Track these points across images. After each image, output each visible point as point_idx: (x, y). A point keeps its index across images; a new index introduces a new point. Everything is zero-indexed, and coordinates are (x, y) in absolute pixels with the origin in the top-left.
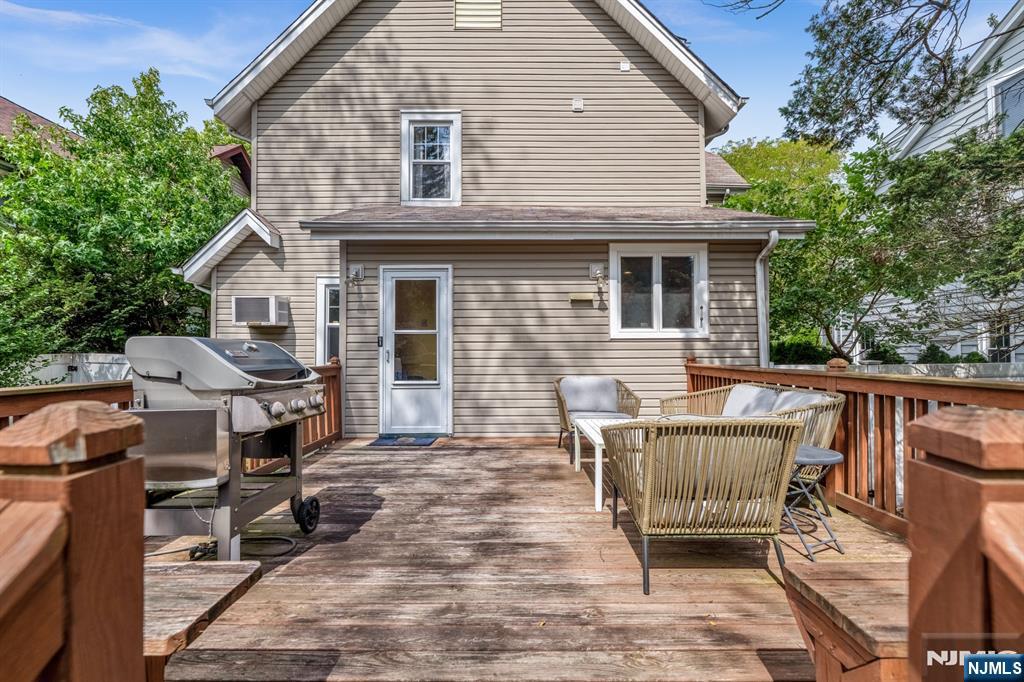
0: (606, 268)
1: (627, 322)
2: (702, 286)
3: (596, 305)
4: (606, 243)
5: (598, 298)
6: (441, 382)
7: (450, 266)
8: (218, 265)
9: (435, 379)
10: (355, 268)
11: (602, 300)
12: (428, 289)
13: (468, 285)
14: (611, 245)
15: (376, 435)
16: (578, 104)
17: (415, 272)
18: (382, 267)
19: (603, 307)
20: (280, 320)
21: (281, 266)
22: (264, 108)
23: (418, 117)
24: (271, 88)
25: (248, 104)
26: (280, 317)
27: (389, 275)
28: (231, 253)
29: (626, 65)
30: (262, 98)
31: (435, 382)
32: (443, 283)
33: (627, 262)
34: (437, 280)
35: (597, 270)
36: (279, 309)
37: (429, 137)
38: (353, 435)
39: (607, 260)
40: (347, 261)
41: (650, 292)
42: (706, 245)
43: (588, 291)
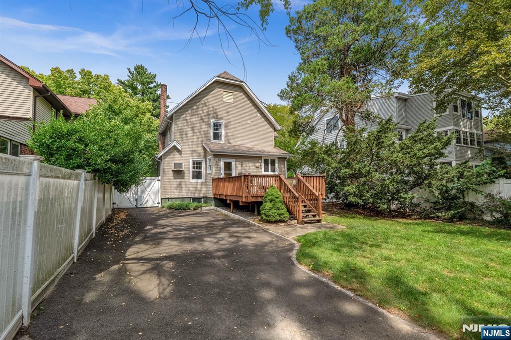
0: (262, 161)
1: (265, 171)
2: (277, 165)
5: (260, 166)
7: (234, 159)
12: (230, 164)
14: (262, 157)
16: (249, 122)
17: (228, 160)
18: (221, 159)
19: (261, 168)
21: (181, 155)
23: (214, 121)
24: (178, 110)
27: (223, 161)
29: (259, 115)
33: (265, 160)
34: (232, 162)
35: (260, 161)
37: (217, 126)
39: (262, 159)
41: (268, 165)
43: (258, 165)
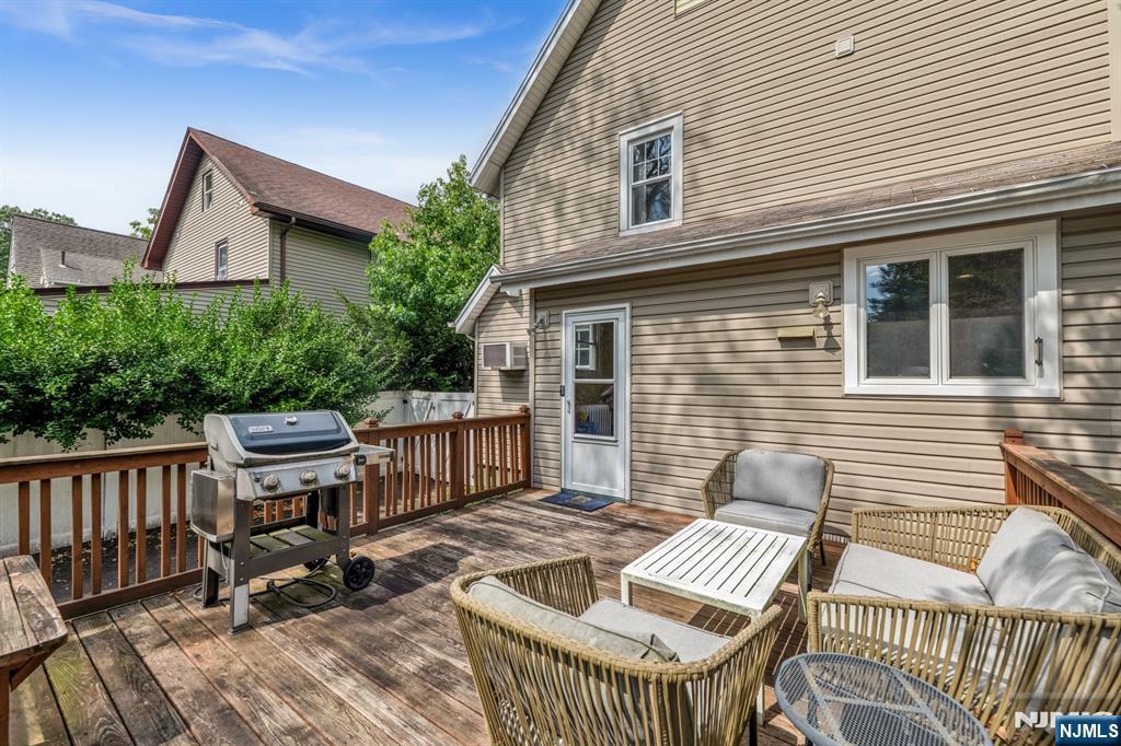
0: (838, 288)
1: (878, 364)
3: (821, 343)
4: (837, 251)
5: (825, 333)
6: (619, 439)
7: (627, 305)
8: (479, 317)
9: (612, 435)
10: (542, 314)
11: (830, 336)
12: (606, 332)
13: (646, 326)
14: (846, 251)
15: (558, 489)
17: (596, 316)
18: (564, 312)
19: (833, 346)
20: (516, 364)
21: (521, 313)
22: (509, 169)
23: (635, 135)
24: (513, 150)
25: (497, 169)
26: (516, 361)
27: (571, 320)
28: (487, 305)
30: (507, 161)
31: (613, 439)
32: (621, 325)
34: (614, 321)
35: (819, 291)
36: (515, 354)
37: (650, 153)
38: (539, 486)
39: (840, 275)
40: (536, 309)
42: (1053, 223)
43: (804, 322)
